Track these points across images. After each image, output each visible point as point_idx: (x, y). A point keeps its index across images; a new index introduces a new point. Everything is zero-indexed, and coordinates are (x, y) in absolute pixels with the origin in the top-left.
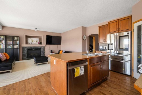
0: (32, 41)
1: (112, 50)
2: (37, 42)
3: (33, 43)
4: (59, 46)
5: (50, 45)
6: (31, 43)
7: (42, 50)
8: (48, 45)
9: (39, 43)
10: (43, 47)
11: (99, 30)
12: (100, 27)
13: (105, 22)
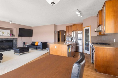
0: (3, 33)
1: (75, 40)
2: (8, 33)
3: (4, 35)
4: (30, 37)
5: (22, 37)
6: (1, 35)
7: (14, 42)
8: (21, 37)
9: (11, 35)
10: (16, 39)
11: (66, 28)
12: (67, 27)
13: (70, 24)
